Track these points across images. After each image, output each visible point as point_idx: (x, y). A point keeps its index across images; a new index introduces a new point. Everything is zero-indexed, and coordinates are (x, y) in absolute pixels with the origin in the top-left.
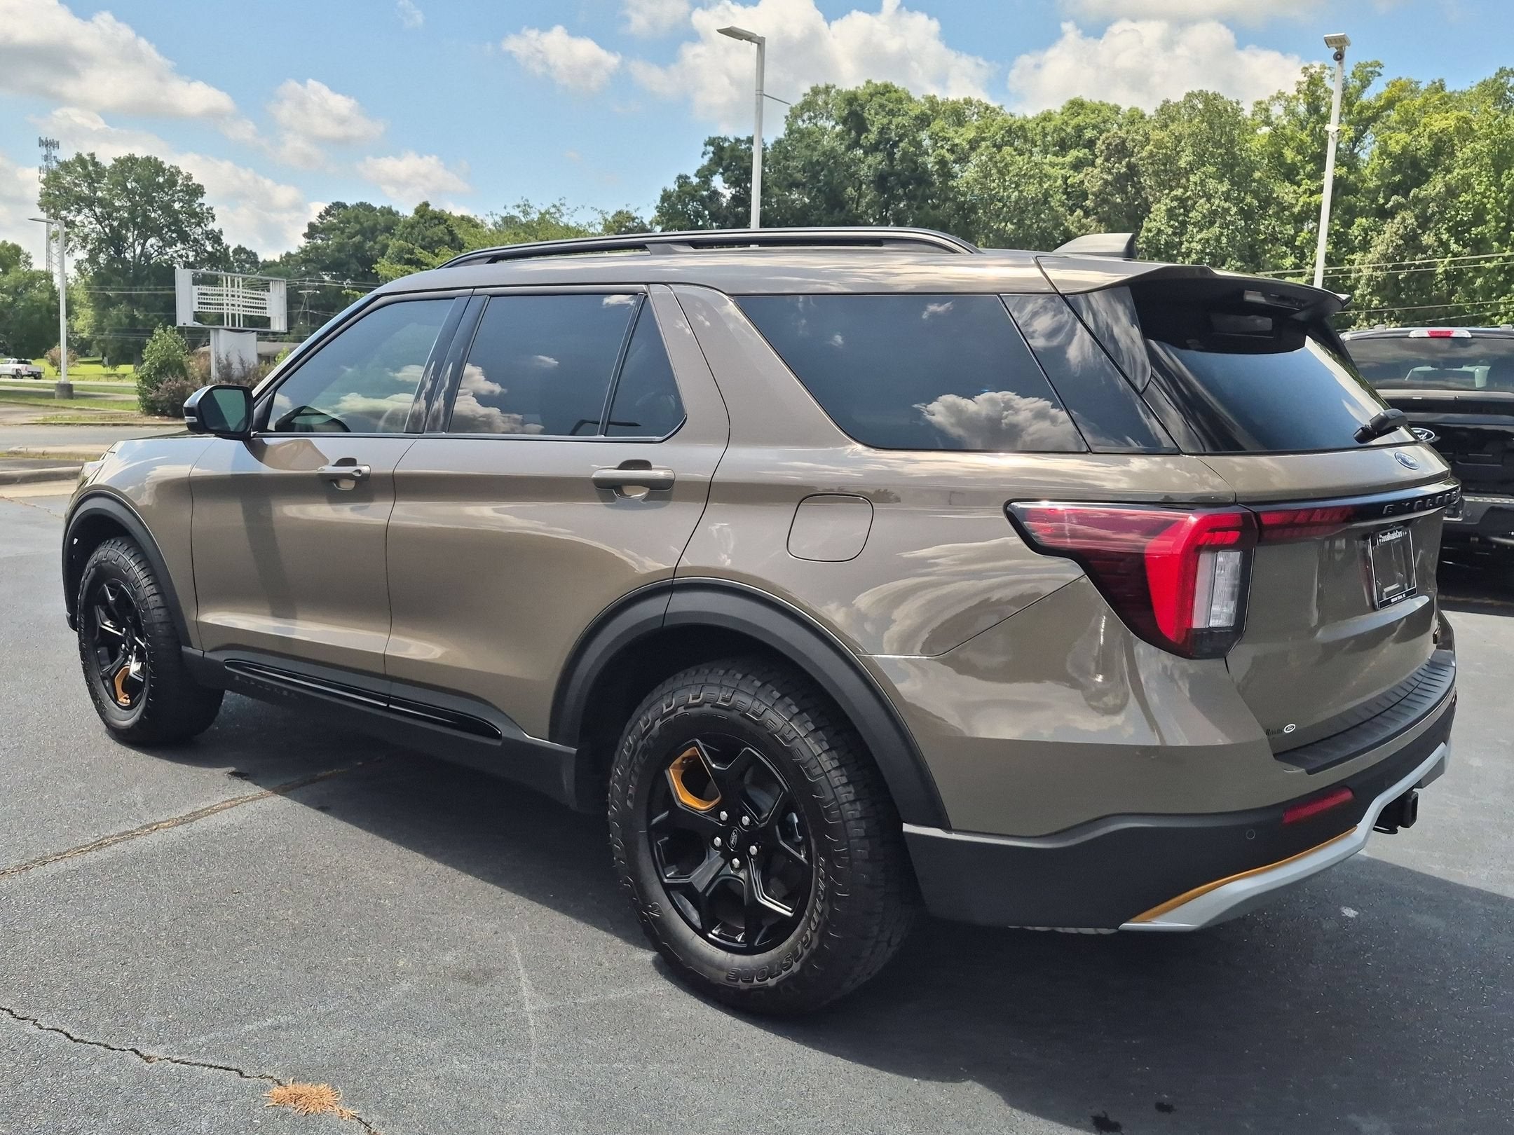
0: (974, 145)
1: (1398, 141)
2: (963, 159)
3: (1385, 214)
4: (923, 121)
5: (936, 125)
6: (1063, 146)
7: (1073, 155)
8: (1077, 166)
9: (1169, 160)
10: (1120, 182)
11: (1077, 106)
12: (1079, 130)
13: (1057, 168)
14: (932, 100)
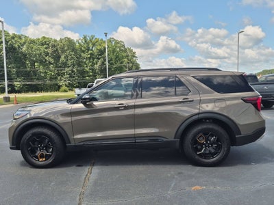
0: (25, 43)
1: (99, 47)
2: (23, 45)
3: (99, 59)
4: (13, 38)
5: (16, 39)
6: (43, 45)
7: (45, 46)
8: (46, 48)
9: (63, 48)
10: (55, 52)
11: (44, 38)
12: (45, 42)
13: (43, 48)
14: (14, 34)
